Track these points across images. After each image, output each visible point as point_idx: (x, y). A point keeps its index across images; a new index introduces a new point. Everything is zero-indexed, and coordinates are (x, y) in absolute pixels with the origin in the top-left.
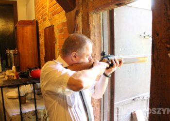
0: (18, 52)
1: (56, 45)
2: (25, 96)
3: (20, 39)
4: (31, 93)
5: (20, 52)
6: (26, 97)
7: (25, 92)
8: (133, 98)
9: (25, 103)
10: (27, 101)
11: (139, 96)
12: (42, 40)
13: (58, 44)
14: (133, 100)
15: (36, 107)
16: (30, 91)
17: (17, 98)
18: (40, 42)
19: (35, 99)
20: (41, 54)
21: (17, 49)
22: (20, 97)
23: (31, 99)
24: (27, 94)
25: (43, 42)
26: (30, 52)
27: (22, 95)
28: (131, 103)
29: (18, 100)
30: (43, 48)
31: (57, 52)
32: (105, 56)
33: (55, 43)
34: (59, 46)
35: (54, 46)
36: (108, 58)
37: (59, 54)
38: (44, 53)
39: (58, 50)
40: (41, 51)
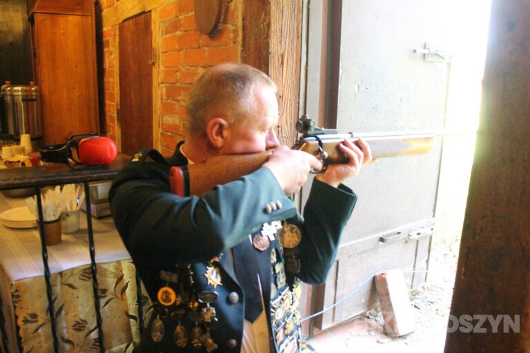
0: (40, 91)
1: (154, 70)
2: (58, 221)
3: (44, 54)
4: (77, 213)
5: (46, 92)
6: (63, 223)
7: (60, 210)
8: (380, 235)
9: (58, 242)
10: (64, 237)
11: (398, 230)
12: (112, 59)
13: (162, 68)
14: (382, 240)
15: (92, 254)
16: (75, 208)
17: (35, 228)
18: (107, 65)
19: (90, 231)
20: (107, 102)
21: (36, 84)
22: (42, 225)
23: (78, 232)
24: (64, 215)
25: (116, 64)
26: (76, 93)
27: (49, 216)
28: (375, 249)
29: (37, 234)
30: (113, 82)
31: (159, 93)
32: (309, 133)
33: (154, 64)
34: (166, 72)
35: (150, 74)
36: (318, 139)
37: (165, 98)
38: (117, 98)
39: (163, 85)
40: (107, 92)
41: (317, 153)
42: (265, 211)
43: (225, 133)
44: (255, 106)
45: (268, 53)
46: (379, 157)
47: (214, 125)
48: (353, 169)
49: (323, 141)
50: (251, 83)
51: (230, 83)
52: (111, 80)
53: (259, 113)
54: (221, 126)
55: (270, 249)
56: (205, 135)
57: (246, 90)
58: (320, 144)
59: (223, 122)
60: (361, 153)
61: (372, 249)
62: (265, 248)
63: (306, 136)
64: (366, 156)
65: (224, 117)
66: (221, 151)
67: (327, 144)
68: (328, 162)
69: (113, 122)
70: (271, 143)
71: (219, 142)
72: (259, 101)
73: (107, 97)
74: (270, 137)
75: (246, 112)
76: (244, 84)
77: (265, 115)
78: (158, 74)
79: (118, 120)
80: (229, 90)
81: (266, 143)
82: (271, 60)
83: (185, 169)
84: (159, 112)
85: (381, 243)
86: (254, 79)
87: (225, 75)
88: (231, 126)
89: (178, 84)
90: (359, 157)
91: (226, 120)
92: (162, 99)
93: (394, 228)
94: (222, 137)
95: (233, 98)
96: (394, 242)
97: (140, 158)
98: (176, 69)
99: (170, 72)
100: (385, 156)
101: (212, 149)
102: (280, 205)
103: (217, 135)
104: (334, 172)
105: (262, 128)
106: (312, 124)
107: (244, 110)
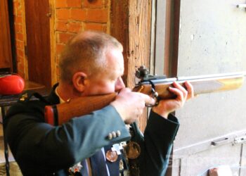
1: (51, 20)
8: (212, 140)
11: (225, 136)
13: (56, 20)
14: (213, 143)
20: (17, 40)
25: (23, 13)
28: (208, 150)
30: (21, 26)
31: (55, 38)
32: (145, 79)
33: (50, 16)
34: (59, 23)
35: (48, 23)
36: (151, 83)
37: (58, 41)
38: (25, 38)
39: (57, 32)
40: (17, 33)
41: (151, 93)
42: (107, 138)
43: (86, 82)
44: (106, 63)
45: (128, 16)
46: (199, 94)
47: (78, 77)
48: (179, 103)
49: (155, 85)
50: (103, 47)
51: (89, 48)
52: (20, 24)
53: (109, 68)
54: (83, 78)
55: (118, 160)
56: (72, 83)
57: (100, 53)
58: (153, 86)
59: (84, 74)
60: (186, 92)
61: (206, 150)
62: (115, 160)
63: (143, 81)
64: (189, 94)
65: (85, 71)
66: (83, 94)
67: (158, 86)
68: (159, 99)
69: (22, 55)
70: (119, 87)
71: (81, 87)
72: (109, 59)
73: (17, 36)
74: (119, 83)
75: (100, 68)
76: (99, 48)
77: (114, 69)
78: (54, 24)
79: (26, 54)
80: (88, 53)
81: (115, 87)
82: (130, 21)
83: (55, 108)
84: (55, 51)
85: (213, 146)
86: (105, 44)
87: (85, 41)
88: (90, 77)
89: (68, 33)
90: (184, 94)
91: (86, 73)
92: (57, 42)
93: (223, 134)
94: (84, 84)
95: (91, 58)
96: (223, 145)
97: (25, 98)
98: (66, 21)
99: (63, 23)
100: (202, 93)
101: (77, 93)
102: (119, 133)
103: (80, 83)
104: (165, 105)
105: (112, 78)
106: (146, 73)
107: (98, 66)
